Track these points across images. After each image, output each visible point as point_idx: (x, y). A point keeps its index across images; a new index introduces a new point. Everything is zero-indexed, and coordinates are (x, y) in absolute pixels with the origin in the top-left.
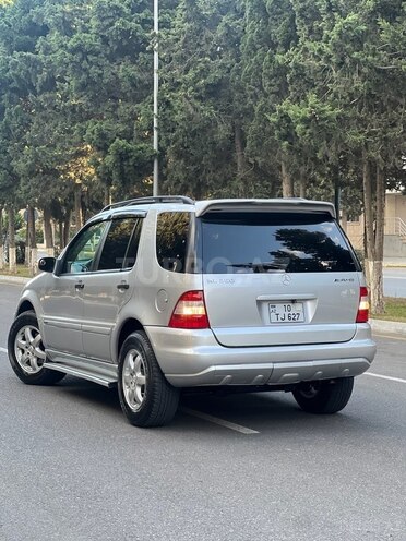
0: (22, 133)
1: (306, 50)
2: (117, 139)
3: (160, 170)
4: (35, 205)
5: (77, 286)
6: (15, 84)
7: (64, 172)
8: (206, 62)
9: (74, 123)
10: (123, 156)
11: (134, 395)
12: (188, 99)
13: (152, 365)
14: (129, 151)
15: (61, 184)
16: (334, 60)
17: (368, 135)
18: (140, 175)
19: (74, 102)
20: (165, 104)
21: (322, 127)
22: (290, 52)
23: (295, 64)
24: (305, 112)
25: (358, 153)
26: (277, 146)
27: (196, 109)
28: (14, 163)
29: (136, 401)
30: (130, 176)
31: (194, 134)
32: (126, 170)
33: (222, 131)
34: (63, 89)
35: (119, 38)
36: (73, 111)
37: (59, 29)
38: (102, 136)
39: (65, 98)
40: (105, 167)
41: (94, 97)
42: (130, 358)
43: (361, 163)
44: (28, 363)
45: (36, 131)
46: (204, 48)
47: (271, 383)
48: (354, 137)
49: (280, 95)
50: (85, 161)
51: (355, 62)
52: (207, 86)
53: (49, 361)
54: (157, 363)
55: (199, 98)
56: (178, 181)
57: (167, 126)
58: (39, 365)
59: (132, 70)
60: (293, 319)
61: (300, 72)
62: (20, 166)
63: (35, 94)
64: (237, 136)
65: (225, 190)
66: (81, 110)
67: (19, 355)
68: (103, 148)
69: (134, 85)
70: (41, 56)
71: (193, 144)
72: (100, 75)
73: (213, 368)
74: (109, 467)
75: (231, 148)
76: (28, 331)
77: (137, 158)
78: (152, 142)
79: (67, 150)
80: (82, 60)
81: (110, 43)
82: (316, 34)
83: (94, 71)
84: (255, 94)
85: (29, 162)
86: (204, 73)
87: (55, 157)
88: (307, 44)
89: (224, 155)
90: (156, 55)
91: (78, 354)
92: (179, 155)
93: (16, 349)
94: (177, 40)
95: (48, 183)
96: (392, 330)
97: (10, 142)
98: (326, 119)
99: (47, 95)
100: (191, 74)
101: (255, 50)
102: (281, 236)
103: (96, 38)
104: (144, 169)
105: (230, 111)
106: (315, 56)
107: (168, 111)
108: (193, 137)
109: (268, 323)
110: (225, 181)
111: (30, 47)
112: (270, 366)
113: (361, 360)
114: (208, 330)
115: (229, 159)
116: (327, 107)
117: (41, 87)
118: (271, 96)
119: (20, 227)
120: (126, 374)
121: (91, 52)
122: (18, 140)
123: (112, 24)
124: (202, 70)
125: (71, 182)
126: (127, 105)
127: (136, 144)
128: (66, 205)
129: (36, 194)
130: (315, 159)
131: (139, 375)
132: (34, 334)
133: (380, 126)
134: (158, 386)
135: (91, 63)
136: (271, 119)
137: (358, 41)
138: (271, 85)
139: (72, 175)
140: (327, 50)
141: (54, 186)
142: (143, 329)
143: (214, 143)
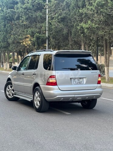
0: (11, 32)
1: (88, 9)
2: (36, 34)
3: (48, 42)
4: (14, 52)
5: (22, 74)
6: (9, 18)
7: (22, 43)
8: (61, 12)
9: (25, 29)
10: (38, 38)
11: (37, 103)
12: (56, 22)
13: (42, 95)
14: (39, 37)
15: (21, 46)
16: (95, 11)
17: (105, 32)
18: (43, 44)
19: (25, 23)
20: (50, 24)
21: (92, 30)
22: (84, 9)
23: (85, 13)
24: (87, 26)
25: (102, 37)
26: (80, 35)
27: (58, 25)
28: (8, 40)
29: (38, 105)
30: (40, 44)
31: (57, 32)
32: (39, 42)
33: (65, 31)
34: (22, 19)
35: (37, 5)
36: (25, 26)
37: (21, 3)
38: (32, 33)
39: (22, 22)
40: (33, 41)
41: (30, 22)
42: (36, 93)
43: (103, 40)
44: (10, 95)
45: (15, 31)
46: (60, 8)
47: (74, 100)
48: (101, 33)
49: (81, 21)
50: (28, 39)
51: (101, 12)
52: (61, 18)
53: (15, 94)
54: (43, 95)
55: (59, 22)
56: (53, 45)
57: (50, 30)
58: (13, 95)
59: (41, 14)
60: (80, 83)
61: (86, 15)
62: (10, 41)
63: (14, 21)
64: (69, 32)
65: (66, 48)
66: (27, 25)
67: (7, 93)
68: (32, 36)
69: (41, 18)
70: (16, 10)
71: (57, 35)
72: (32, 16)
73: (58, 96)
74: (30, 123)
75: (67, 36)
76: (10, 86)
77: (42, 39)
78: (46, 34)
79: (23, 36)
80: (27, 11)
81: (35, 7)
82: (91, 4)
83: (30, 14)
84: (74, 21)
85: (13, 40)
86: (60, 15)
87: (20, 38)
88: (88, 7)
89: (66, 38)
90: (47, 10)
91: (22, 92)
92: (53, 38)
93: (7, 91)
94: (53, 6)
95: (18, 46)
96: (111, 86)
97: (7, 34)
98: (93, 28)
99: (18, 21)
100: (57, 15)
101: (74, 9)
102: (79, 60)
103: (31, 5)
104: (44, 42)
105: (67, 26)
106: (90, 10)
107: (50, 26)
108: (57, 33)
109: (73, 84)
110: (66, 45)
111: (13, 8)
112: (73, 96)
113: (99, 94)
114: (57, 86)
115: (67, 39)
116: (94, 25)
117: (16, 19)
118: (78, 22)
119: (11, 58)
120: (35, 98)
121: (29, 9)
122: (10, 34)
123: (35, 1)
124: (60, 14)
125: (24, 45)
126: (39, 24)
127: (42, 35)
128: (23, 52)
129: (15, 49)
130: (90, 39)
131: (38, 98)
132: (11, 87)
133: (108, 30)
134: (44, 101)
135: (29, 12)
136: (78, 28)
137: (102, 6)
138: (78, 18)
139: (24, 43)
140: (94, 9)
141: (20, 46)
142: (39, 86)
143: (63, 35)
